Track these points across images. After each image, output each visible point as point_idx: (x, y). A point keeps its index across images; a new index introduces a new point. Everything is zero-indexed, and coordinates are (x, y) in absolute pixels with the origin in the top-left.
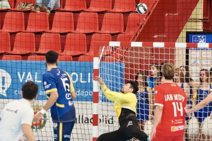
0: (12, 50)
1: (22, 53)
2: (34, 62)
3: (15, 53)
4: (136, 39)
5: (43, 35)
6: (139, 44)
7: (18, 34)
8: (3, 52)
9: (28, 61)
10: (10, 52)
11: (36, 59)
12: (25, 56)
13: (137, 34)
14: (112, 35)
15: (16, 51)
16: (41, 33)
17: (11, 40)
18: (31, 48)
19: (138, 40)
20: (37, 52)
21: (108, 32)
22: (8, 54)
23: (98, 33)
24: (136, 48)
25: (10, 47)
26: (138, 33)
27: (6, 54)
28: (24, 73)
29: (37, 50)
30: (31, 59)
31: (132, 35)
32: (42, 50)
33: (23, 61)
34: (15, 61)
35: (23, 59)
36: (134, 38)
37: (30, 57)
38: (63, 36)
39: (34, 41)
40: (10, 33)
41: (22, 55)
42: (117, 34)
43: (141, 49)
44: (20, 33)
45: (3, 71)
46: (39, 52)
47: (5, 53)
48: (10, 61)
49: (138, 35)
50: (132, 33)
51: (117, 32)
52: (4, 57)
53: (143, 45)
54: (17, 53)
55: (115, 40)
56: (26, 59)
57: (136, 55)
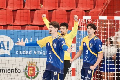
0: (14, 22)
1: (21, 25)
2: (29, 31)
3: (16, 25)
4: (102, 14)
5: (36, 12)
6: (105, 18)
7: (18, 11)
8: (8, 24)
9: (26, 30)
10: (12, 24)
11: (31, 29)
12: (23, 27)
13: (103, 11)
14: (85, 11)
15: (17, 23)
16: (34, 10)
17: (13, 16)
18: (28, 21)
19: (104, 15)
20: (32, 24)
21: (82, 9)
22: (11, 25)
23: (75, 10)
24: (103, 21)
25: (13, 20)
26: (104, 10)
27: (10, 25)
28: (23, 39)
29: (32, 22)
30: (28, 29)
31: (99, 12)
32: (35, 22)
33: (22, 30)
34: (16, 30)
35: (22, 29)
36: (101, 13)
37: (26, 27)
38: (50, 12)
39: (30, 16)
40: (12, 10)
41: (21, 26)
43: (107, 21)
44: (20, 10)
45: (8, 37)
47: (9, 24)
48: (13, 30)
49: (104, 11)
50: (99, 10)
51: (89, 9)
52: (9, 27)
53: (107, 18)
54: (18, 25)
55: (87, 15)
56: (24, 29)
57: (103, 25)
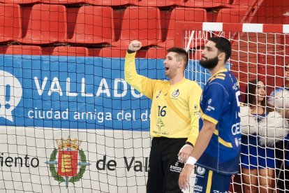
0: (24, 35)
1: (43, 43)
2: (63, 58)
3: (30, 42)
4: (251, 18)
5: (81, 10)
6: (258, 28)
7: (35, 7)
8: (8, 39)
9: (54, 58)
10: (20, 40)
11: (68, 54)
12: (47, 48)
13: (253, 10)
14: (209, 10)
15: (32, 37)
16: (77, 6)
17: (22, 18)
18: (59, 33)
19: (256, 21)
20: (69, 41)
21: (200, 4)
22: (17, 44)
23: (182, 6)
24: (252, 36)
25: (20, 30)
26: (256, 8)
27: (14, 44)
28: (46, 79)
29: (70, 36)
30: (59, 53)
31: (245, 12)
32: (78, 36)
33: (44, 57)
34: (29, 57)
35: (44, 53)
36: (248, 16)
37: (56, 49)
38: (118, 11)
39: (65, 21)
40: (20, 4)
41: (43, 46)
42: (217, 8)
43: (261, 36)
44: (39, 5)
45: (7, 74)
46: (73, 40)
47: (10, 41)
48: (20, 56)
49: (255, 11)
50: (244, 7)
51: (218, 5)
52: (10, 48)
53: (265, 29)
54: (34, 42)
55: (212, 19)
56: (50, 53)
57: (253, 47)
